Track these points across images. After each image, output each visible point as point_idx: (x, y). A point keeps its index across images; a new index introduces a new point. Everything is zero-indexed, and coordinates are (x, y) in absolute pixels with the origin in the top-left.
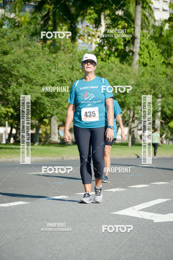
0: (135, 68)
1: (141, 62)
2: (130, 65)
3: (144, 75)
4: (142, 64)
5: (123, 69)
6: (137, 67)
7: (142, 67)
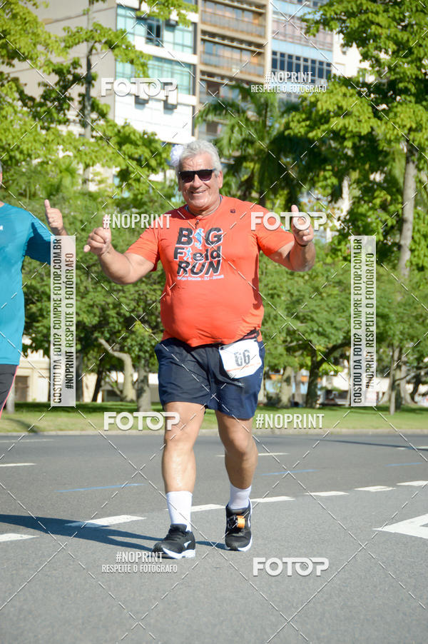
0: (402, 272)
1: (414, 263)
2: (394, 267)
3: (419, 286)
4: (415, 267)
5: (382, 275)
6: (406, 272)
7: (416, 272)
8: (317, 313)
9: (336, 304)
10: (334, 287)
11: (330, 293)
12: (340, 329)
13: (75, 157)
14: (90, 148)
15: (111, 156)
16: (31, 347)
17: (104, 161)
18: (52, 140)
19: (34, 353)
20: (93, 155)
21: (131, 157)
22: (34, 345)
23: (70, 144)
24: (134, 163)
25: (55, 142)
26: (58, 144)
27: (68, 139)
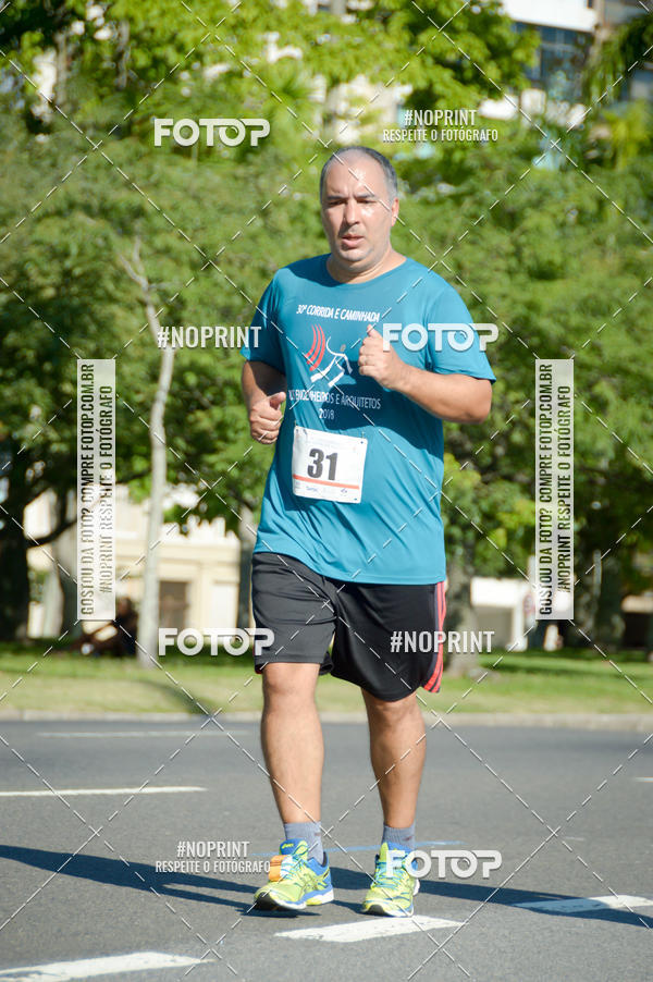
13: (307, 59)
14: (342, 37)
15: (391, 56)
16: (196, 511)
17: (376, 68)
18: (255, 20)
19: (205, 524)
20: (350, 56)
21: (440, 61)
22: (204, 507)
23: (296, 28)
24: (447, 74)
25: (260, 23)
26: (268, 28)
27: (291, 17)
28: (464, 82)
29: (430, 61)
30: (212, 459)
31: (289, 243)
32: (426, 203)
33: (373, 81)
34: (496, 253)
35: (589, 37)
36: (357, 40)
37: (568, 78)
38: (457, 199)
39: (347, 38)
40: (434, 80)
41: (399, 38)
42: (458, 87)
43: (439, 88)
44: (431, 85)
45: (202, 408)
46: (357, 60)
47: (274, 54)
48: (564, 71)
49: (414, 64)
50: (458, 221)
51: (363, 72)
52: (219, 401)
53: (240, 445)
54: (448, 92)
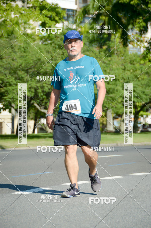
8: (136, 88)
9: (146, 83)
10: (145, 75)
11: (143, 78)
12: (148, 95)
13: (20, 17)
14: (27, 12)
15: (37, 16)
16: (3, 108)
17: (34, 18)
18: (9, 9)
19: (4, 111)
20: (29, 16)
21: (46, 16)
22: (4, 107)
23: (17, 11)
24: (48, 19)
25: (10, 10)
26: (12, 11)
27: (16, 9)
28: (52, 20)
29: (44, 16)
30: (5, 97)
31: (18, 54)
32: (46, 45)
33: (33, 21)
34: (59, 54)
35: (76, 11)
36: (30, 12)
37: (72, 19)
38: (51, 44)
39: (28, 12)
40: (46, 20)
41: (38, 12)
42: (50, 21)
43: (46, 22)
44: (45, 21)
45: (2, 87)
46: (30, 17)
47: (13, 16)
48: (72, 17)
49: (41, 17)
50: (51, 48)
51: (31, 19)
52: (6, 86)
53: (11, 95)
54: (48, 23)
